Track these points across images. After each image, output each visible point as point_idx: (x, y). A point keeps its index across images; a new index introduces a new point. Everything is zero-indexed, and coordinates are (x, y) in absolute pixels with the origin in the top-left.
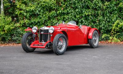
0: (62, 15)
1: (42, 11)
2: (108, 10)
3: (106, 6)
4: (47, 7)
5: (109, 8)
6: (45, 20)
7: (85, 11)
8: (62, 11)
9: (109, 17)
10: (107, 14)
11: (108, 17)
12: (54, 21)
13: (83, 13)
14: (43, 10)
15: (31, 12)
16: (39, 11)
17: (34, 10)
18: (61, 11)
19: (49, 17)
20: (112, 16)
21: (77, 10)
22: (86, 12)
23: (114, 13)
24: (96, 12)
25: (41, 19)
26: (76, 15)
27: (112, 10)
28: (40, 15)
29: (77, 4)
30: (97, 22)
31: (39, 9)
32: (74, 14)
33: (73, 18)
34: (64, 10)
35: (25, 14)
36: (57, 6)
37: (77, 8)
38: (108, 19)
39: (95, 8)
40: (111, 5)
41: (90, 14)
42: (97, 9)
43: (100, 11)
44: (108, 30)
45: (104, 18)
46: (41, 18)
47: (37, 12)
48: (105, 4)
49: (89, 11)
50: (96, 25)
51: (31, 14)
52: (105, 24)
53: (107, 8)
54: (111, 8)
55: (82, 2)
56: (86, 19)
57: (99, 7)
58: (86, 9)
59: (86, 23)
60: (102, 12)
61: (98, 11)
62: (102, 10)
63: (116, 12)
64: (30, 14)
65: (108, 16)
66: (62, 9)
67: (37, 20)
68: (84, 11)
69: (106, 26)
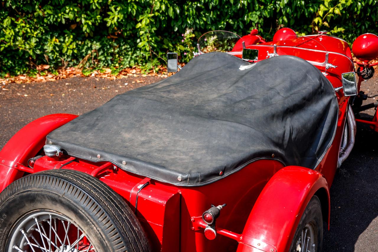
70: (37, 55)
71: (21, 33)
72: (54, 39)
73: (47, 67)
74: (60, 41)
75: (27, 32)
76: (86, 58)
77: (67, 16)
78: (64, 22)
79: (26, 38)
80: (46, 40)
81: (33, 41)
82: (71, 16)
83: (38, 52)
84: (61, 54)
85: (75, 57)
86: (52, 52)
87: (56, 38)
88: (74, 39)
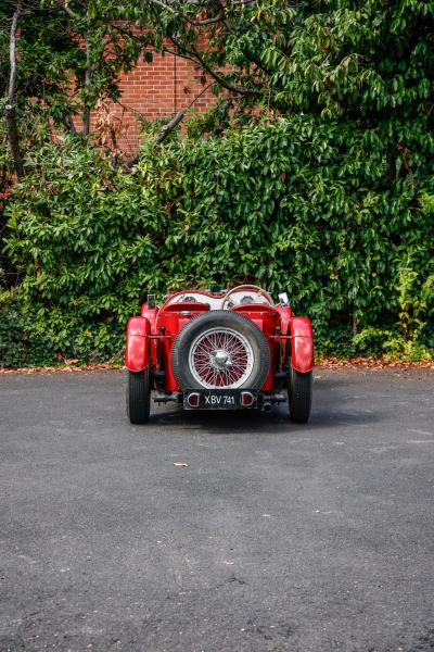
0: (190, 251)
1: (102, 238)
2: (380, 227)
3: (366, 211)
4: (122, 220)
5: (382, 221)
6: (114, 274)
7: (281, 232)
8: (184, 237)
9: (387, 256)
10: (372, 242)
11: (379, 258)
12: (147, 277)
13: (271, 243)
14: (107, 233)
15: (56, 244)
16: (92, 240)
17: (66, 234)
18: (176, 238)
19: (129, 261)
20: (401, 252)
21: (245, 231)
22: (281, 238)
23: (410, 241)
24: (327, 236)
25: (98, 272)
26: (241, 252)
27: (396, 227)
28: (93, 253)
29: (243, 207)
30: (332, 277)
31: (89, 231)
32: (232, 246)
33: (225, 262)
34: (191, 232)
35: (35, 252)
36: (159, 218)
37: (243, 222)
38: (382, 267)
39: (321, 220)
40: (390, 204)
41: (295, 245)
42: (332, 224)
43: (344, 233)
44: (384, 309)
45: (364, 262)
46: (96, 267)
47: (82, 242)
48: (365, 201)
49: (295, 235)
50: (330, 290)
51: (59, 249)
52: (372, 286)
53: (377, 217)
54: (390, 217)
55: (266, 198)
56: (285, 267)
57: (339, 216)
58: (286, 226)
59: (283, 281)
60: (353, 236)
61: (335, 233)
62: (354, 227)
63: (419, 232)
64: (55, 254)
65: (379, 252)
66: (187, 227)
67: (82, 275)
68: (274, 236)
69: (372, 294)
70: (67, 348)
71: (53, 326)
72: (87, 331)
73: (76, 361)
74: (93, 334)
75: (60, 324)
76: (119, 353)
77: (102, 306)
78: (98, 311)
79: (58, 330)
80: (78, 332)
81: (64, 333)
82: (107, 306)
83: (68, 344)
84: (93, 348)
85: (107, 351)
86: (83, 345)
87: (90, 330)
88: (109, 332)
